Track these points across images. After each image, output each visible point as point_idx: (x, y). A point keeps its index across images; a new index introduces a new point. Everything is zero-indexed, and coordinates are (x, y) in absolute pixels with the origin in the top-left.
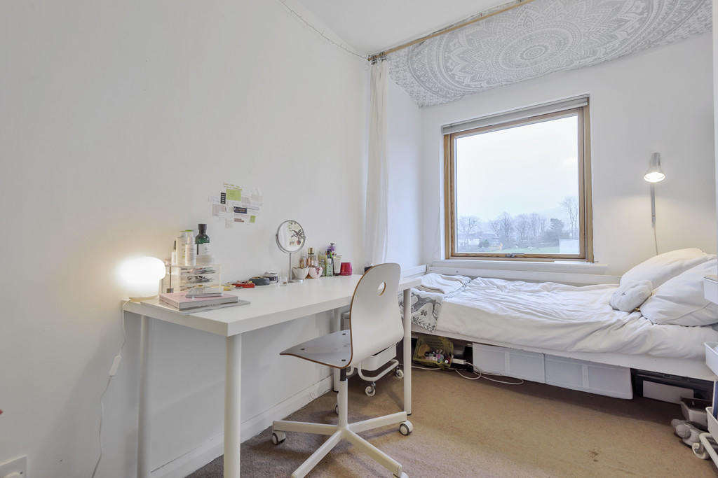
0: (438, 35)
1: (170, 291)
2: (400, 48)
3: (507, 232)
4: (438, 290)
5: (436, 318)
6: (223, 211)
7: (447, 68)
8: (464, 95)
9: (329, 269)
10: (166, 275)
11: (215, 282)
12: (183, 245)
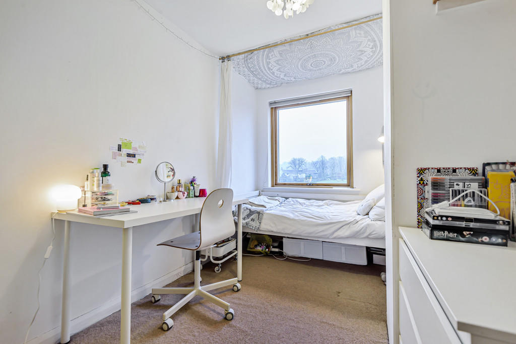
0: (262, 49)
1: (84, 206)
2: (239, 54)
3: (323, 169)
4: (263, 206)
5: (260, 223)
6: (119, 156)
7: (269, 68)
8: (282, 84)
9: (192, 194)
10: (82, 196)
11: (113, 201)
12: (93, 178)
